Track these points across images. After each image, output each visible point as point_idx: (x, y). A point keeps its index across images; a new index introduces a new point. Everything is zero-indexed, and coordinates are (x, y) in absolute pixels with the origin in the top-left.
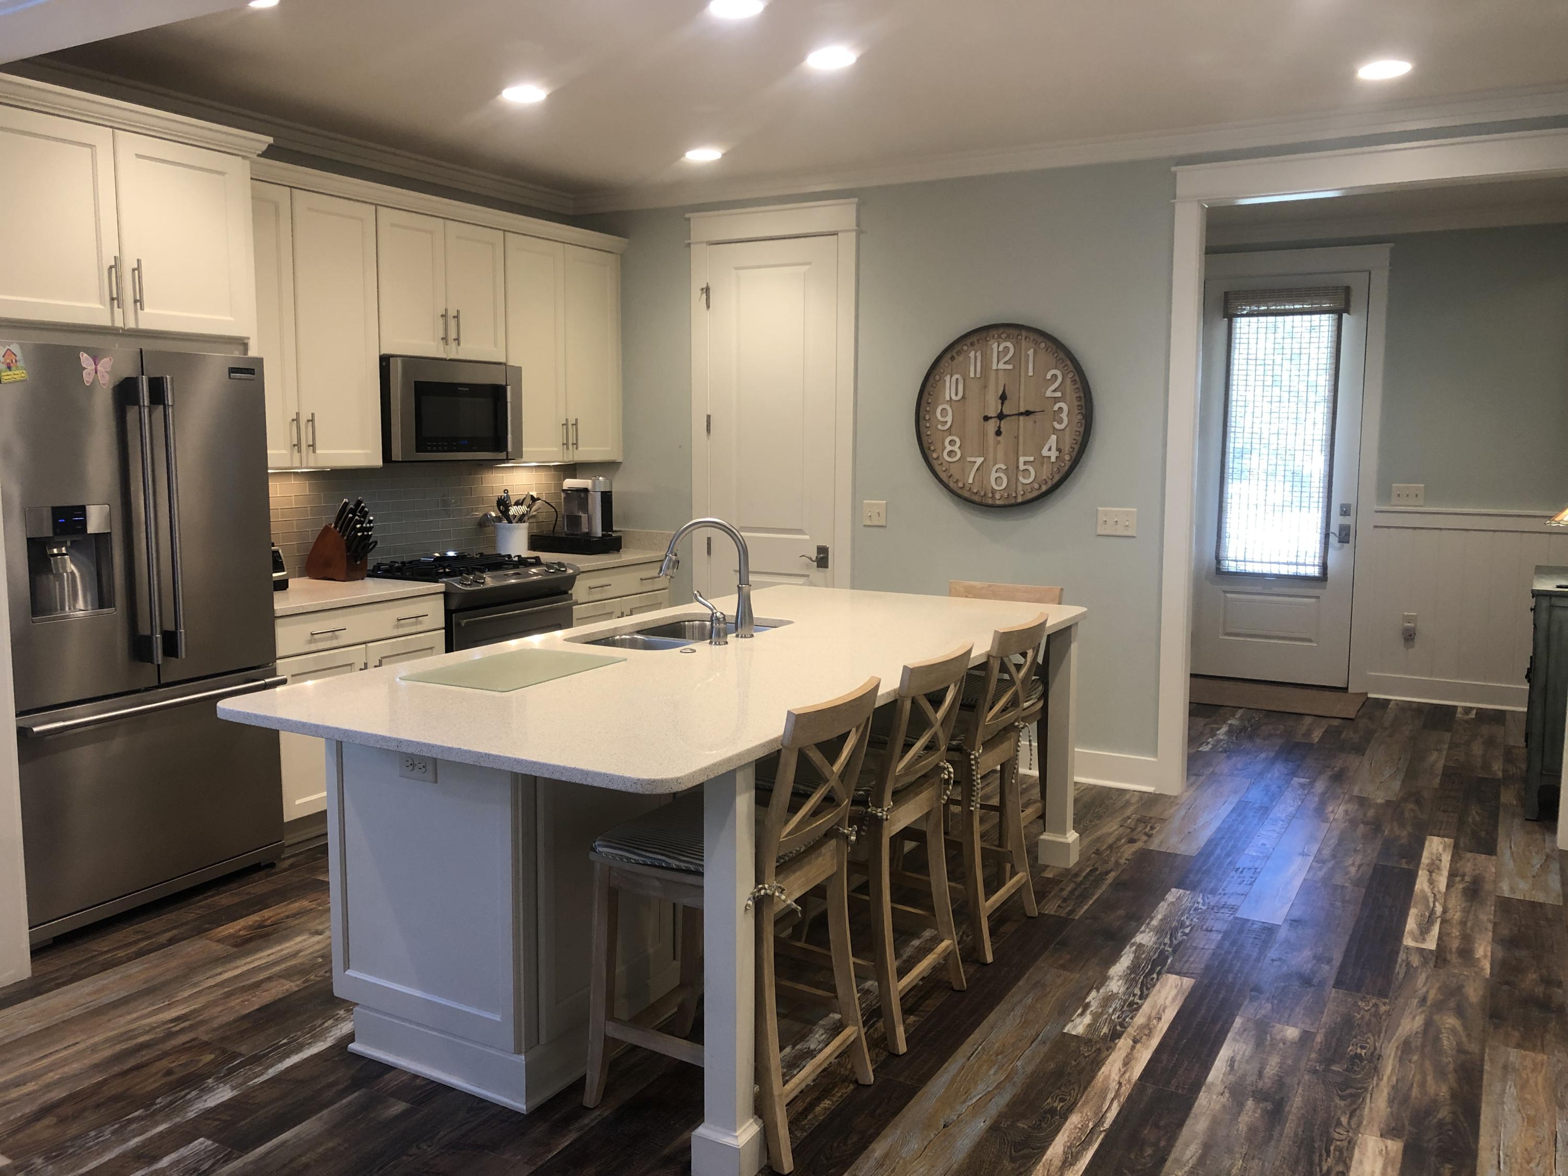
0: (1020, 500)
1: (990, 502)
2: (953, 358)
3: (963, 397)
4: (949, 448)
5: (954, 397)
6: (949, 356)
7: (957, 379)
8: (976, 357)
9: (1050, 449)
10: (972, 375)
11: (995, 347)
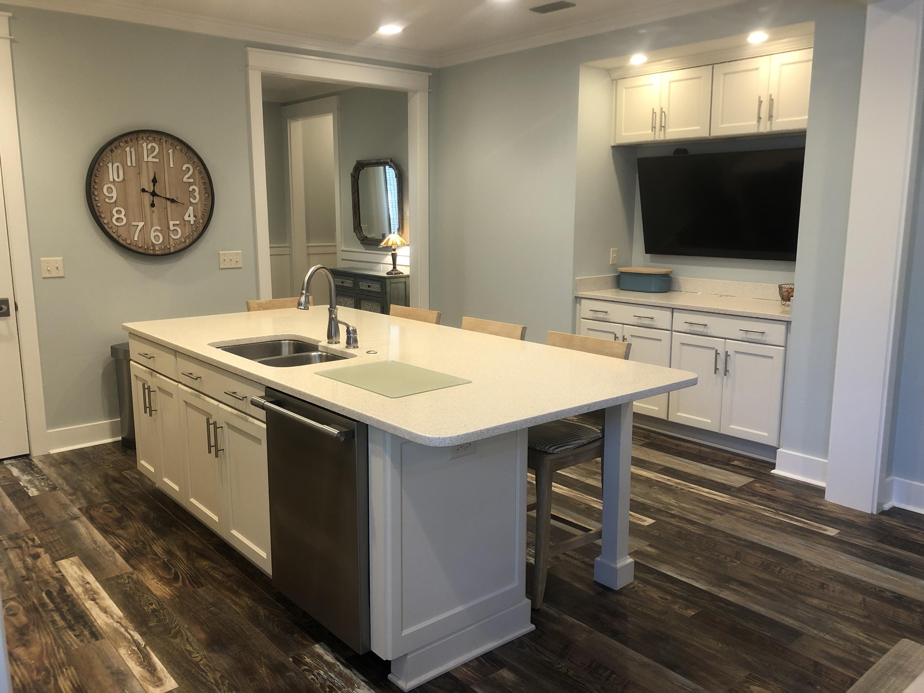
0: (172, 250)
1: (151, 252)
2: (112, 151)
3: (124, 180)
4: (116, 216)
5: (116, 179)
6: (109, 148)
7: (118, 166)
8: (131, 151)
9: (189, 216)
10: (129, 164)
11: (145, 146)
